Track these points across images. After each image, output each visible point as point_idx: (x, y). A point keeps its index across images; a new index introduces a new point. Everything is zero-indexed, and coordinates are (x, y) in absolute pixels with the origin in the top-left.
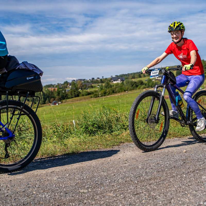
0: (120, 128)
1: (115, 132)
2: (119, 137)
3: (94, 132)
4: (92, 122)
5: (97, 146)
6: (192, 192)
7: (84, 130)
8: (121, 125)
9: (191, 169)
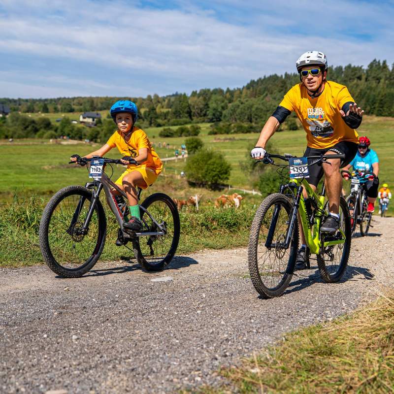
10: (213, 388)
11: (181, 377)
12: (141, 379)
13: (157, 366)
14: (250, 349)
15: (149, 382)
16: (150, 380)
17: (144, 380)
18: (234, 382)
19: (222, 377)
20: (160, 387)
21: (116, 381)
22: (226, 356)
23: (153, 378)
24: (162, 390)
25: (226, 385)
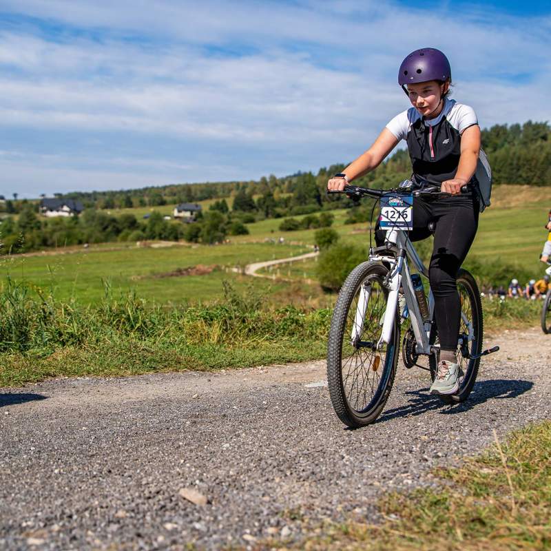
0: (49, 340)
1: (36, 350)
2: (45, 362)
8: (52, 333)
10: (432, 491)
11: (383, 480)
12: (328, 484)
13: (345, 469)
14: (469, 449)
15: (340, 488)
16: (341, 486)
17: (333, 486)
18: (460, 484)
19: (441, 479)
20: (357, 491)
21: (294, 487)
22: (438, 457)
23: (344, 483)
24: (361, 495)
25: (450, 486)
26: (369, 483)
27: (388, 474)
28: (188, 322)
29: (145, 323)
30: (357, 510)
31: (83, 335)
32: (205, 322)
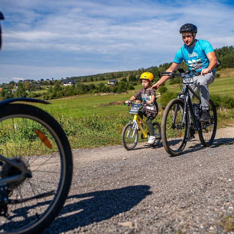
3: (34, 137)
4: (32, 127)
5: (36, 152)
6: (122, 199)
7: (23, 134)
9: (126, 177)
20: (208, 214)
24: (210, 217)
26: (212, 209)
27: (219, 202)
28: (116, 124)
29: (99, 125)
30: (211, 228)
31: (75, 131)
32: (123, 124)
